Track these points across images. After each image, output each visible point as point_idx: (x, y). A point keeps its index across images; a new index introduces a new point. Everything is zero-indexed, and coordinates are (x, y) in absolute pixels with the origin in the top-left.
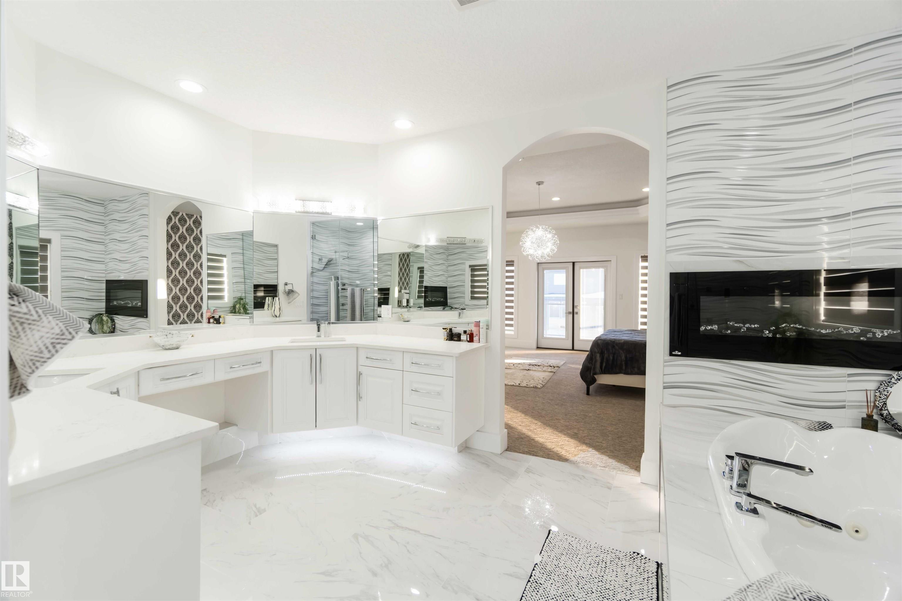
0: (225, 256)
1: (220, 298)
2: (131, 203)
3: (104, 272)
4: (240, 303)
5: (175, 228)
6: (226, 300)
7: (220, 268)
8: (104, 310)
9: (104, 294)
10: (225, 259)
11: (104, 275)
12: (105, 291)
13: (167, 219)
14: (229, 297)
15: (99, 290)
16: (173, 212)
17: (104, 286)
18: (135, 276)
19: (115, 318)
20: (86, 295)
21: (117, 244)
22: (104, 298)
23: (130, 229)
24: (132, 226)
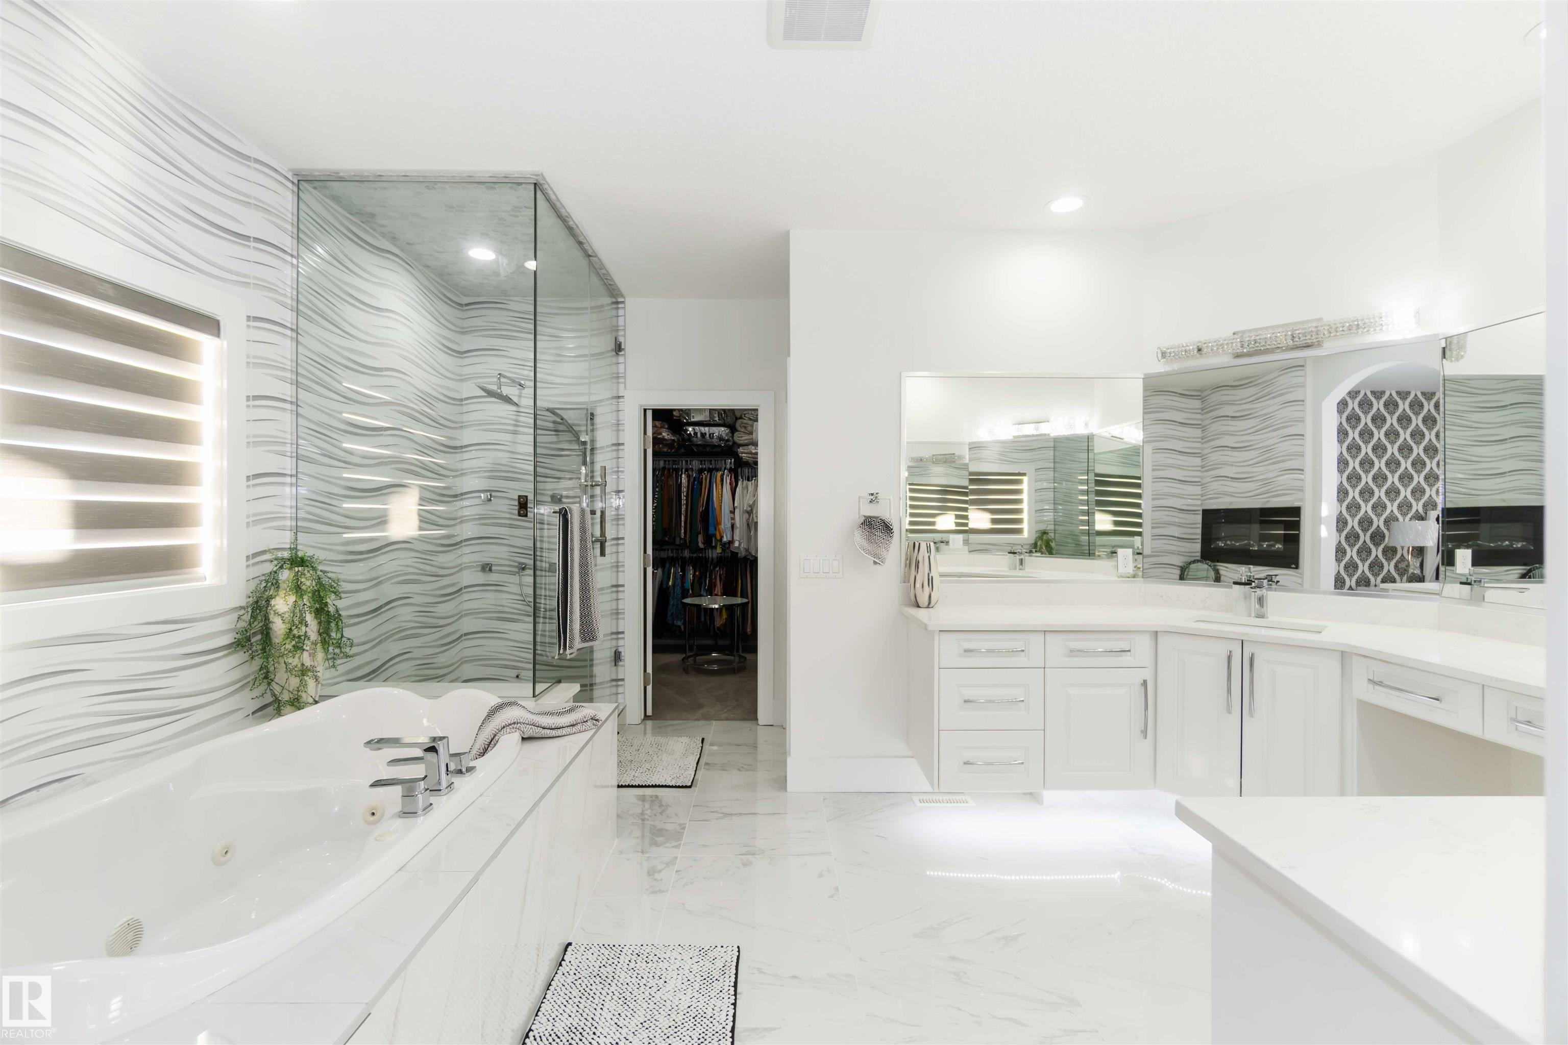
0: (1024, 474)
1: (1019, 531)
2: (1262, 386)
3: (1199, 497)
4: (1042, 540)
5: (1353, 419)
6: (1026, 534)
7: (1018, 492)
8: (1199, 554)
9: (1199, 531)
10: (1025, 479)
11: (1199, 502)
12: (1200, 526)
13: (1338, 404)
14: (1029, 532)
15: (1192, 525)
16: (1349, 393)
17: (1199, 518)
18: (1268, 501)
19: (1219, 567)
20: (1177, 532)
21: (1230, 453)
22: (1199, 537)
23: (1259, 427)
24: (1262, 423)
